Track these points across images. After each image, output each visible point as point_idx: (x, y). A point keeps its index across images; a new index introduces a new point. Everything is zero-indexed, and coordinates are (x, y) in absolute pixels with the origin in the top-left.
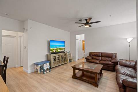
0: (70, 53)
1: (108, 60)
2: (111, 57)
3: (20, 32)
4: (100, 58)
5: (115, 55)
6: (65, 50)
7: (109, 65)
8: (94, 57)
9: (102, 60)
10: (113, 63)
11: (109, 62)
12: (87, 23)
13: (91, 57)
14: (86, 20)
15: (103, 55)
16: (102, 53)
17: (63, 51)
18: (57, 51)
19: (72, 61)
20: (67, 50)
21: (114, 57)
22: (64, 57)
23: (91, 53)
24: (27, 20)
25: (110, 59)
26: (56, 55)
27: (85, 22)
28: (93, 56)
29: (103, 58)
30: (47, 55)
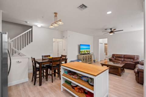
0: (94, 55)
1: (130, 61)
2: (133, 59)
3: (61, 39)
4: (123, 59)
5: (137, 57)
6: (90, 52)
7: (131, 65)
8: (117, 58)
9: (124, 61)
10: (134, 63)
11: (131, 63)
12: (111, 32)
13: (114, 58)
14: (111, 29)
15: (125, 57)
16: (124, 55)
17: (89, 52)
18: (84, 53)
19: (96, 61)
20: (91, 52)
21: (136, 58)
22: (90, 57)
23: (113, 55)
24: (67, 31)
25: (132, 60)
26: (84, 56)
27: (110, 31)
28: (115, 57)
29: (126, 59)
30: (78, 55)
